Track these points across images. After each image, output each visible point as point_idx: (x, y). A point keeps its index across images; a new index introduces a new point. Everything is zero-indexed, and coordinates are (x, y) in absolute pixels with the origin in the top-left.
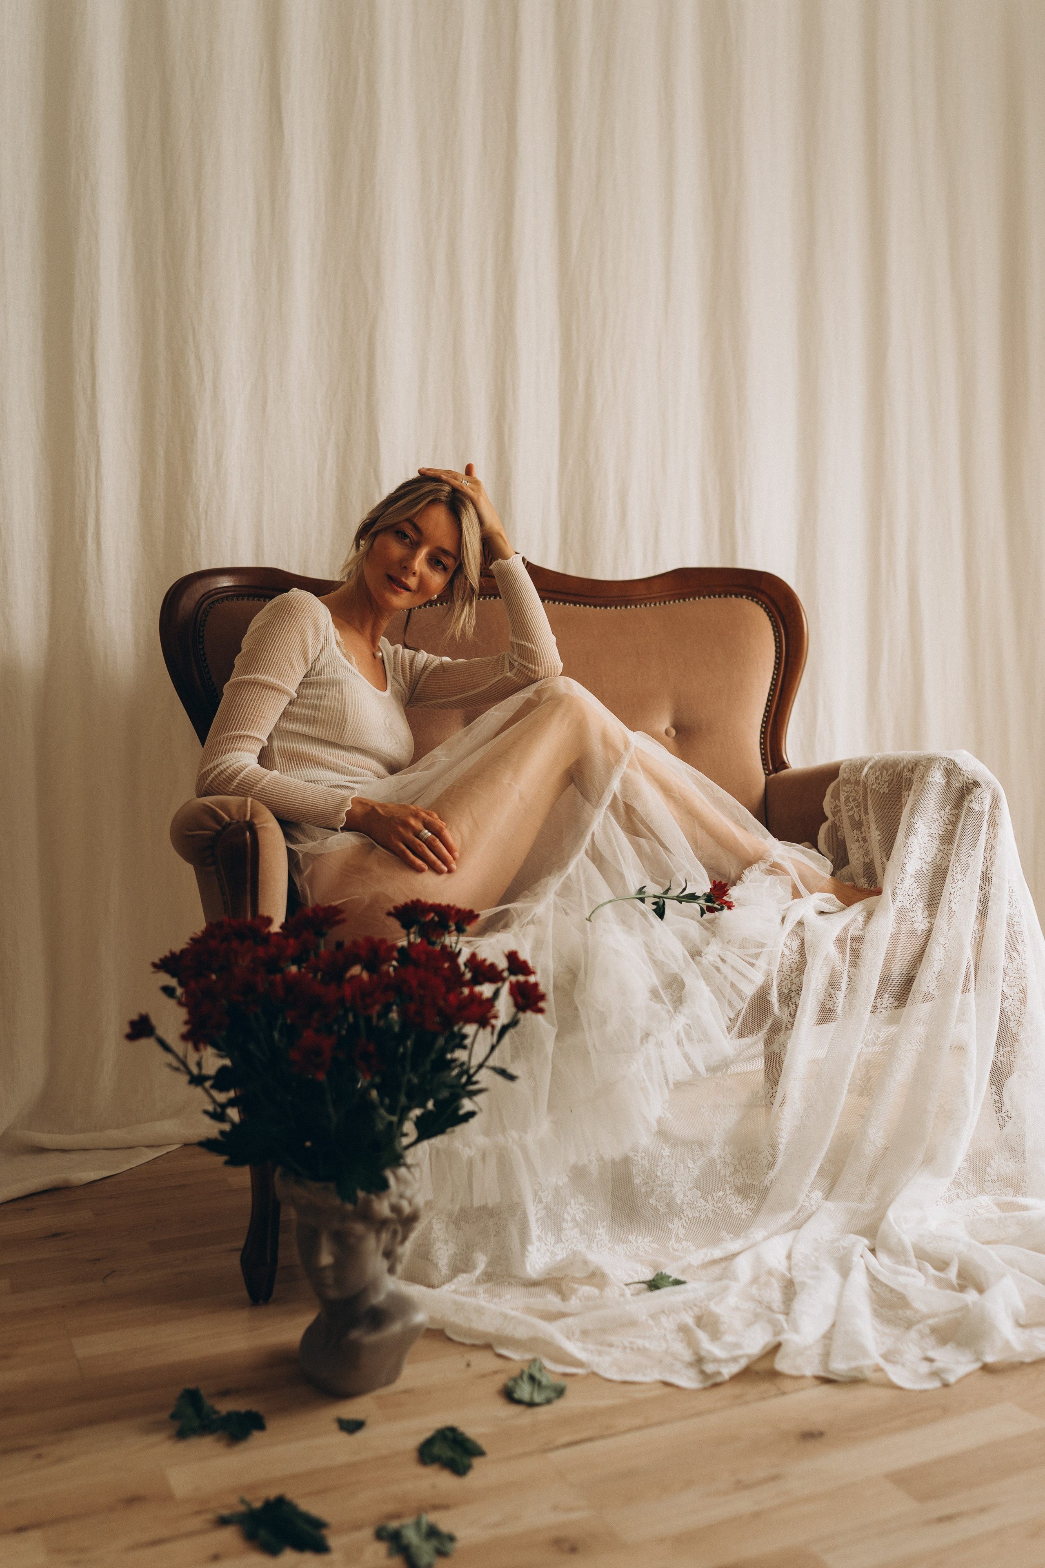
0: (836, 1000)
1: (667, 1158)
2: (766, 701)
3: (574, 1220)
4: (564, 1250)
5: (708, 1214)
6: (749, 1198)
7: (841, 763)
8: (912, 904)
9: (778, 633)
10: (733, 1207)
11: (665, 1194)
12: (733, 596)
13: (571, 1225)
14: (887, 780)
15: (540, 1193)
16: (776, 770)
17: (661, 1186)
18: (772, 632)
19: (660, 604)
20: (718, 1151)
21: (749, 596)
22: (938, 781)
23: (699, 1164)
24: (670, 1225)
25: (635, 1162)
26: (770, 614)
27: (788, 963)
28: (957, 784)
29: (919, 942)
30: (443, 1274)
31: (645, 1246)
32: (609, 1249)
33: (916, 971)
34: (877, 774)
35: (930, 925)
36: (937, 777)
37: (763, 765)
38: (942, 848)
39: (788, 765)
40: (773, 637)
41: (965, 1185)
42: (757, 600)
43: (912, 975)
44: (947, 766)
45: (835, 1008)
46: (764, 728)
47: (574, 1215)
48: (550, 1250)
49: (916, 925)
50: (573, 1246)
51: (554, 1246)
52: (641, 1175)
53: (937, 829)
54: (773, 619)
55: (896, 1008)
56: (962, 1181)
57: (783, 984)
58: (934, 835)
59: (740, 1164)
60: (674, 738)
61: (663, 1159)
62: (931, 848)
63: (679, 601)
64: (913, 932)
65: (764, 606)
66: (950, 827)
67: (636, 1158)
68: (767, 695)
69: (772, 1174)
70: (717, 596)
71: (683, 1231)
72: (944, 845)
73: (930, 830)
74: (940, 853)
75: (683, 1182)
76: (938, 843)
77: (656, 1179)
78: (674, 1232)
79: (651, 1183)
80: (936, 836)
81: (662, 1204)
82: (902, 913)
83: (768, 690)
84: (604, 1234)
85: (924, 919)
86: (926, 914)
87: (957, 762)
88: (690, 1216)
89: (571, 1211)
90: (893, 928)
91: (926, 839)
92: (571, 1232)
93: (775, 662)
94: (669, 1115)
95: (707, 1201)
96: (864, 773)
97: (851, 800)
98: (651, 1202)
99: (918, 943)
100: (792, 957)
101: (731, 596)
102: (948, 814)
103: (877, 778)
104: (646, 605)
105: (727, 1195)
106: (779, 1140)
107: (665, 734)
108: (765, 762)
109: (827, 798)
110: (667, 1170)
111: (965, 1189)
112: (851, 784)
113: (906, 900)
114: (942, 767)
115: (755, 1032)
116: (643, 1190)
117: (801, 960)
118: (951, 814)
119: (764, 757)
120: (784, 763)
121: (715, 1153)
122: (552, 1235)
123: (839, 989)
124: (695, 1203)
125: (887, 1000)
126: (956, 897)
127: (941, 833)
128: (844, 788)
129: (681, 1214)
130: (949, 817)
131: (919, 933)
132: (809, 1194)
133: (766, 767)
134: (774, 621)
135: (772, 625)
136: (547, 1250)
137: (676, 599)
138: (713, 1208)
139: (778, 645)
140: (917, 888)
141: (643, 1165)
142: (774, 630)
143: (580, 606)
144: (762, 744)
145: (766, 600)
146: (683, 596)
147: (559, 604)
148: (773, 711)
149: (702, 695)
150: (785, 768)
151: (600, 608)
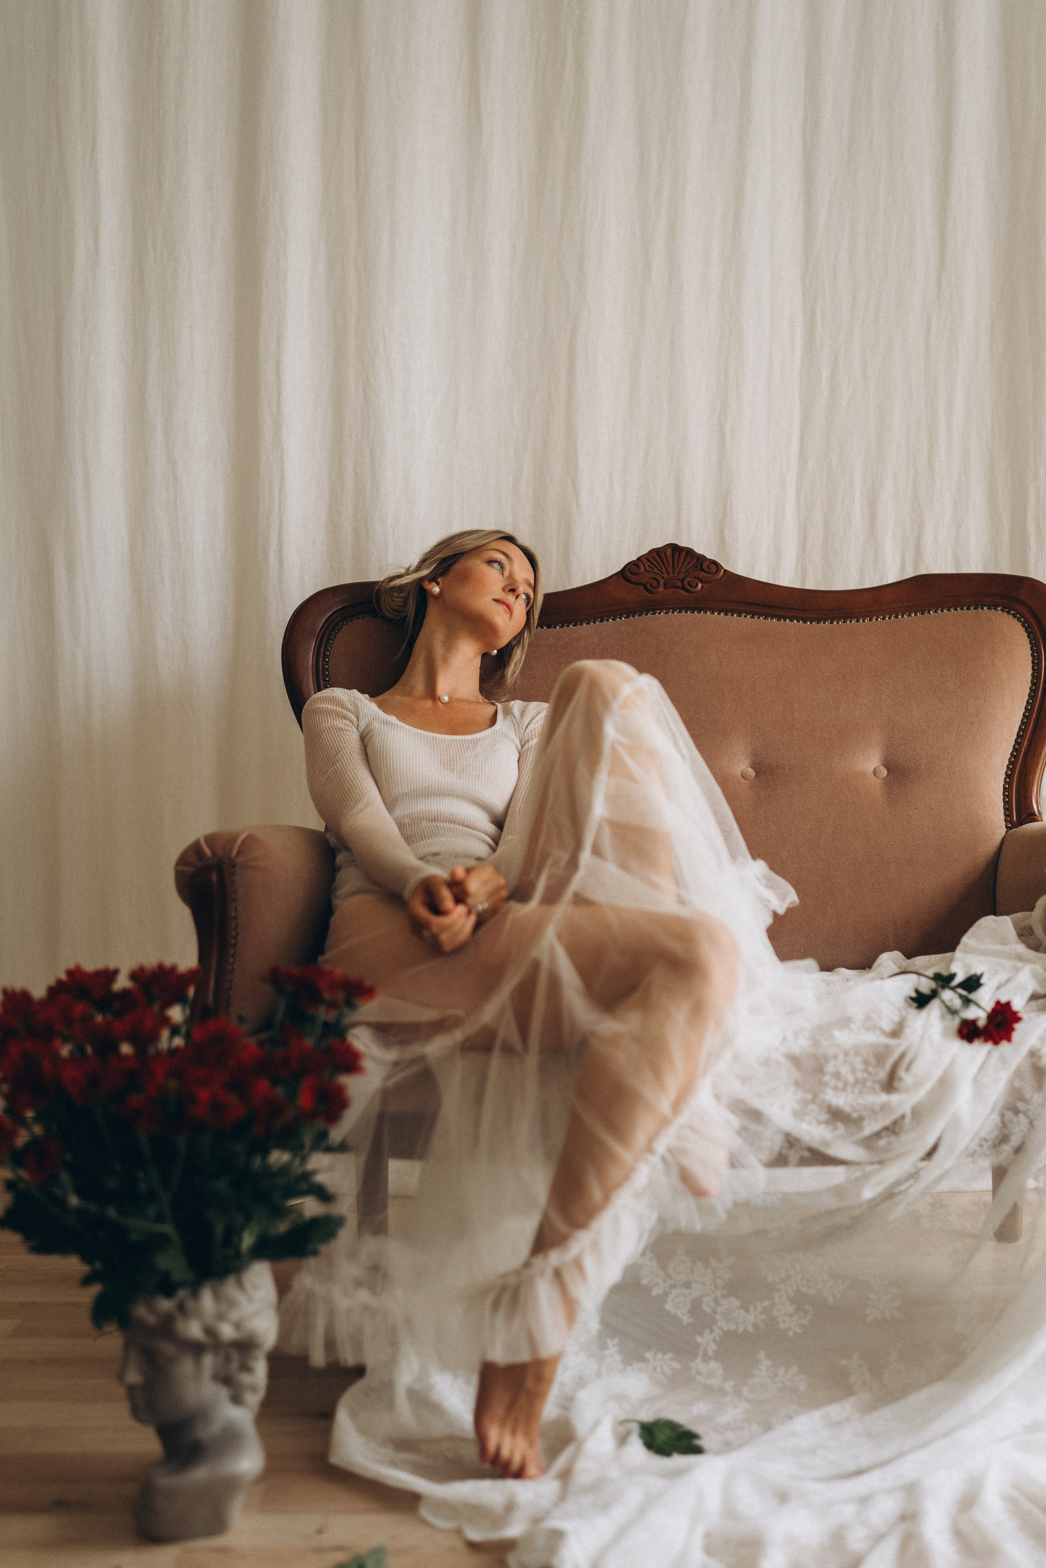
2: (1015, 737)
9: (1037, 652)
12: (985, 608)
16: (1021, 822)
18: (1030, 652)
19: (890, 618)
21: (1007, 608)
26: (1030, 630)
37: (1006, 815)
39: (1040, 818)
40: (1031, 659)
42: (1014, 612)
46: (1011, 770)
54: (1032, 635)
60: (884, 779)
63: (916, 615)
65: (1023, 619)
68: (1016, 729)
70: (966, 608)
83: (1019, 722)
93: (1030, 689)
101: (982, 608)
104: (870, 620)
107: (872, 775)
108: (1008, 812)
119: (1007, 806)
120: (1034, 814)
133: (1009, 819)
134: (1033, 637)
135: (1030, 643)
137: (912, 612)
142: (1031, 649)
143: (785, 621)
144: (1007, 790)
145: (1025, 611)
146: (922, 608)
147: (759, 618)
148: (1023, 750)
149: (924, 728)
150: (1036, 820)
151: (811, 623)
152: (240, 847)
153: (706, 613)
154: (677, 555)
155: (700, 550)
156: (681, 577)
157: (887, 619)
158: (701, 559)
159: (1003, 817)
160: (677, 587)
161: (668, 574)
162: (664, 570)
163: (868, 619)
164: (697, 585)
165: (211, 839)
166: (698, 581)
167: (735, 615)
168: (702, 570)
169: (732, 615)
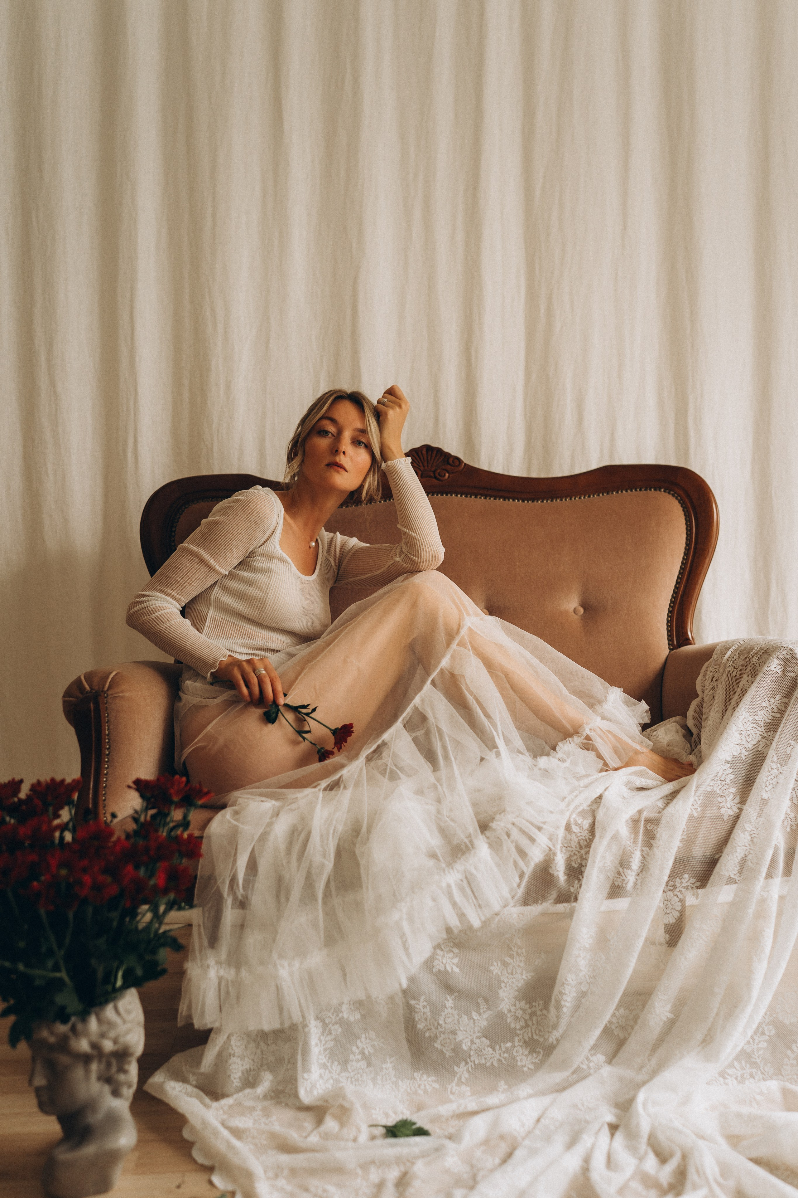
0: (624, 878)
1: (450, 1009)
2: (675, 583)
3: (362, 1053)
4: (349, 1079)
5: (494, 1062)
6: (535, 1052)
7: (717, 644)
8: (723, 789)
9: (690, 522)
10: (518, 1058)
11: (448, 1041)
12: (653, 490)
13: (359, 1057)
14: (741, 664)
15: (330, 1026)
16: (680, 645)
17: (444, 1033)
18: (684, 522)
20: (508, 1007)
21: (667, 489)
22: (773, 669)
23: (485, 1016)
24: (456, 1068)
25: (417, 1010)
26: (684, 506)
27: (576, 840)
28: (791, 674)
29: (727, 826)
30: (234, 1086)
31: (427, 1086)
32: (393, 1083)
33: (721, 854)
34: (735, 657)
35: (738, 811)
36: (774, 666)
37: (669, 640)
38: (766, 735)
39: (693, 642)
40: (685, 527)
41: (761, 1065)
42: (675, 493)
43: (716, 857)
44: (786, 656)
45: (624, 885)
46: (672, 607)
47: (363, 1049)
48: (334, 1077)
49: (723, 811)
50: (359, 1075)
51: (339, 1074)
52: (423, 1020)
53: (763, 716)
54: (686, 510)
55: (698, 888)
56: (758, 1061)
57: (573, 859)
58: (759, 722)
59: (531, 1020)
60: (581, 615)
61: (446, 1010)
62: (754, 735)
63: (603, 495)
64: (720, 817)
65: (679, 498)
66: (778, 715)
67: (417, 1006)
68: (675, 578)
69: (556, 1034)
70: (638, 490)
71: (466, 1075)
72: (769, 733)
73: (755, 717)
74: (764, 740)
75: (468, 1030)
76: (763, 730)
77: (439, 1027)
78: (458, 1075)
79: (433, 1029)
80: (762, 724)
81: (447, 1049)
82: (710, 798)
83: (677, 573)
84: (391, 1069)
85: (734, 804)
86: (738, 799)
87: (796, 652)
88: (477, 1062)
89: (360, 1045)
90: (697, 812)
91: (749, 726)
92: (357, 1064)
93: (685, 549)
94: (456, 970)
95: (494, 1050)
96: (727, 656)
97: (714, 679)
98: (436, 1045)
99: (723, 829)
100: (581, 834)
101: (650, 490)
102: (778, 702)
103: (734, 662)
104: (571, 499)
105: (514, 1046)
106: (563, 1003)
107: (573, 613)
108: (670, 638)
109: (700, 677)
110: (449, 1020)
111: (762, 1069)
112: (717, 664)
113: (717, 785)
114: (781, 657)
115: (540, 902)
116: (427, 1035)
117: (591, 837)
118: (781, 702)
119: (669, 634)
120: (689, 639)
121: (505, 1008)
122: (339, 1064)
123: (629, 867)
124: (483, 1050)
125: (687, 879)
126: (768, 785)
127: (767, 720)
128: (711, 668)
129: (468, 1060)
130: (778, 705)
131: (726, 818)
132: (590, 1057)
133: (671, 643)
134: (687, 511)
135: (685, 515)
136: (332, 1078)
138: (499, 1057)
139: (689, 533)
140: (732, 773)
141: (424, 1013)
142: (686, 519)
143: (509, 500)
144: (669, 622)
145: (681, 492)
146: (607, 490)
147: (490, 499)
148: (681, 592)
149: (610, 578)
150: (691, 644)
151: (528, 502)
152: (110, 682)
153: (451, 495)
154: (430, 453)
155: (446, 449)
156: (433, 469)
157: (582, 498)
158: (448, 455)
159: (667, 642)
160: (431, 477)
161: (424, 466)
162: (421, 464)
163: (569, 498)
164: (445, 475)
165: (89, 676)
166: (444, 471)
167: (473, 497)
168: (448, 463)
169: (471, 497)
